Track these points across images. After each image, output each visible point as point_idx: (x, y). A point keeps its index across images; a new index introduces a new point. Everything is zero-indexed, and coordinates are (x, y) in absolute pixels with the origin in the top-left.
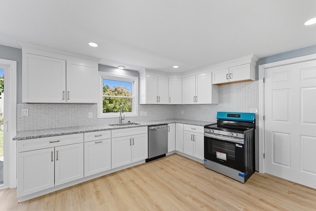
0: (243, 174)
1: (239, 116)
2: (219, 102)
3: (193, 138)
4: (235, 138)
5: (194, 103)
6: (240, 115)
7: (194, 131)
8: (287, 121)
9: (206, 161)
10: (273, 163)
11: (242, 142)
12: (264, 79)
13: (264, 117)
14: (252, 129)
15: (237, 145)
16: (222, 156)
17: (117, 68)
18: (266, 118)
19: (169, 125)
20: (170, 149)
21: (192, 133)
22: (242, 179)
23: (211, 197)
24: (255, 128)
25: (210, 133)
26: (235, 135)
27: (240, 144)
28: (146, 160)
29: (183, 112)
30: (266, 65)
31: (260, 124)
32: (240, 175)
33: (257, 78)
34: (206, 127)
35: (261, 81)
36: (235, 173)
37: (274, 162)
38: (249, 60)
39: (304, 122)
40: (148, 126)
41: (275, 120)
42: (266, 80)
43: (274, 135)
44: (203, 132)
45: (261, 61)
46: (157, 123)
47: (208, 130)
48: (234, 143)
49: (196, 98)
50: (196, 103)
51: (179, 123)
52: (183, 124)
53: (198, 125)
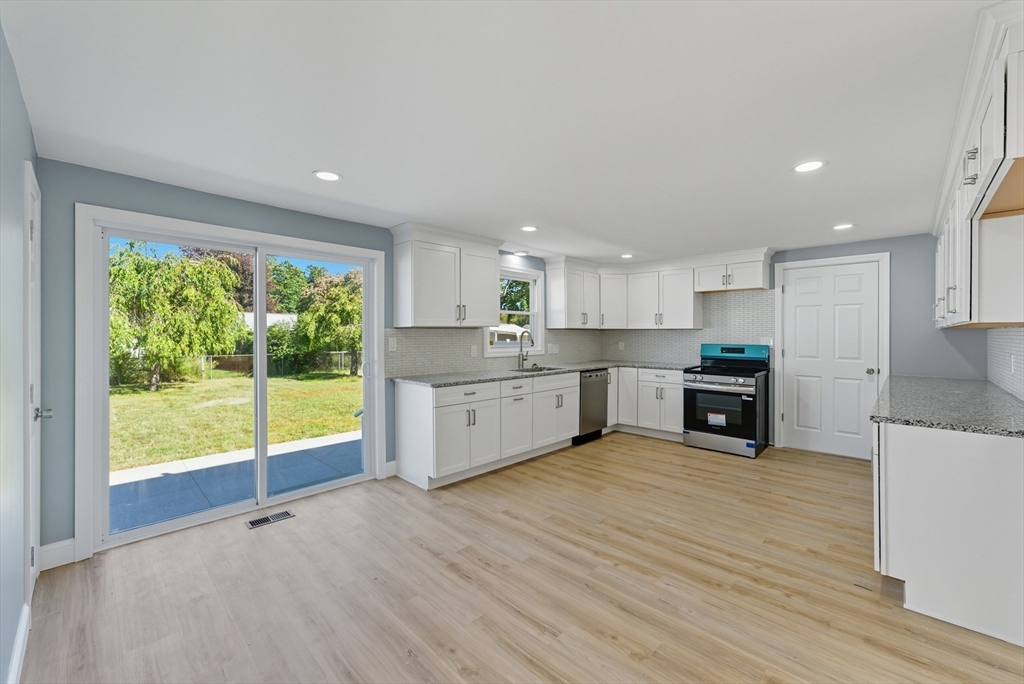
0: (753, 442)
1: (741, 350)
2: (704, 326)
3: (660, 394)
4: (741, 385)
5: (656, 327)
6: (743, 349)
7: (662, 380)
8: (816, 357)
9: (688, 433)
10: (796, 428)
11: (752, 390)
12: (783, 287)
13: (783, 351)
14: (764, 373)
15: (744, 398)
16: (717, 419)
17: (512, 254)
18: (786, 352)
19: (610, 370)
20: (611, 421)
21: (658, 385)
22: (752, 452)
24: (768, 371)
25: (694, 381)
26: (741, 380)
27: (748, 396)
28: (574, 439)
29: (621, 346)
30: (788, 265)
31: (777, 365)
32: (748, 445)
33: (772, 286)
34: (687, 371)
35: (778, 290)
36: (740, 444)
37: (798, 426)
38: (760, 255)
39: (839, 358)
40: (581, 372)
41: (800, 357)
42: (787, 289)
43: (798, 381)
44: (682, 381)
45: (777, 257)
46: (593, 367)
47: (691, 376)
48: (740, 395)
49: (659, 317)
50: (660, 327)
51: (628, 366)
52: (637, 368)
53: (670, 369)
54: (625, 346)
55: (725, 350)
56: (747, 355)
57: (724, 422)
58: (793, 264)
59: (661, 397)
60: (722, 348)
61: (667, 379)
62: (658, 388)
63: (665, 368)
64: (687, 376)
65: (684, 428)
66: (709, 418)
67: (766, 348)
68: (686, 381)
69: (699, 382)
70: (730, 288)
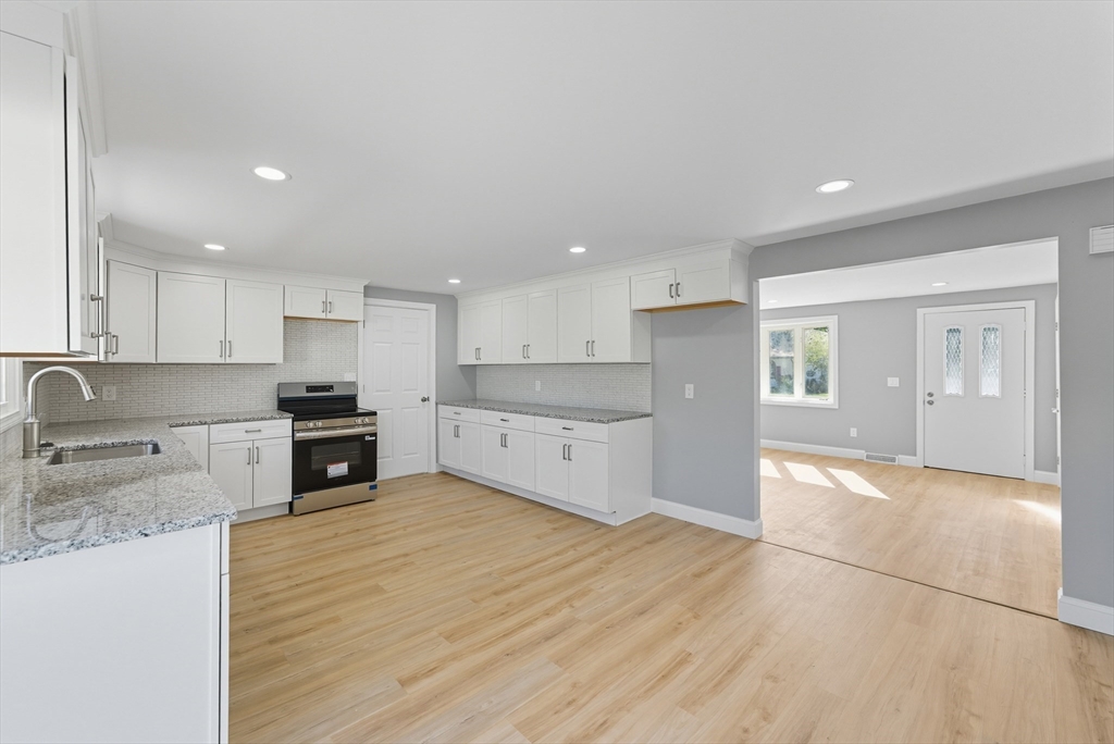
1: (329, 388)
5: (220, 361)
7: (253, 436)
8: (389, 391)
9: (302, 497)
12: (364, 322)
13: (364, 387)
15: (367, 438)
16: (338, 469)
21: (249, 444)
32: (371, 488)
41: (377, 392)
42: (367, 324)
44: (289, 432)
48: (363, 436)
49: (226, 346)
50: (228, 362)
51: (189, 424)
52: (209, 424)
53: (272, 418)
54: (120, 393)
55: (310, 389)
56: (336, 392)
57: (347, 470)
58: (371, 301)
59: (256, 460)
60: (307, 387)
61: (265, 434)
62: (249, 449)
63: (262, 419)
64: (299, 425)
65: (294, 492)
66: (329, 471)
67: (354, 384)
68: (299, 431)
69: (316, 430)
70: (330, 316)
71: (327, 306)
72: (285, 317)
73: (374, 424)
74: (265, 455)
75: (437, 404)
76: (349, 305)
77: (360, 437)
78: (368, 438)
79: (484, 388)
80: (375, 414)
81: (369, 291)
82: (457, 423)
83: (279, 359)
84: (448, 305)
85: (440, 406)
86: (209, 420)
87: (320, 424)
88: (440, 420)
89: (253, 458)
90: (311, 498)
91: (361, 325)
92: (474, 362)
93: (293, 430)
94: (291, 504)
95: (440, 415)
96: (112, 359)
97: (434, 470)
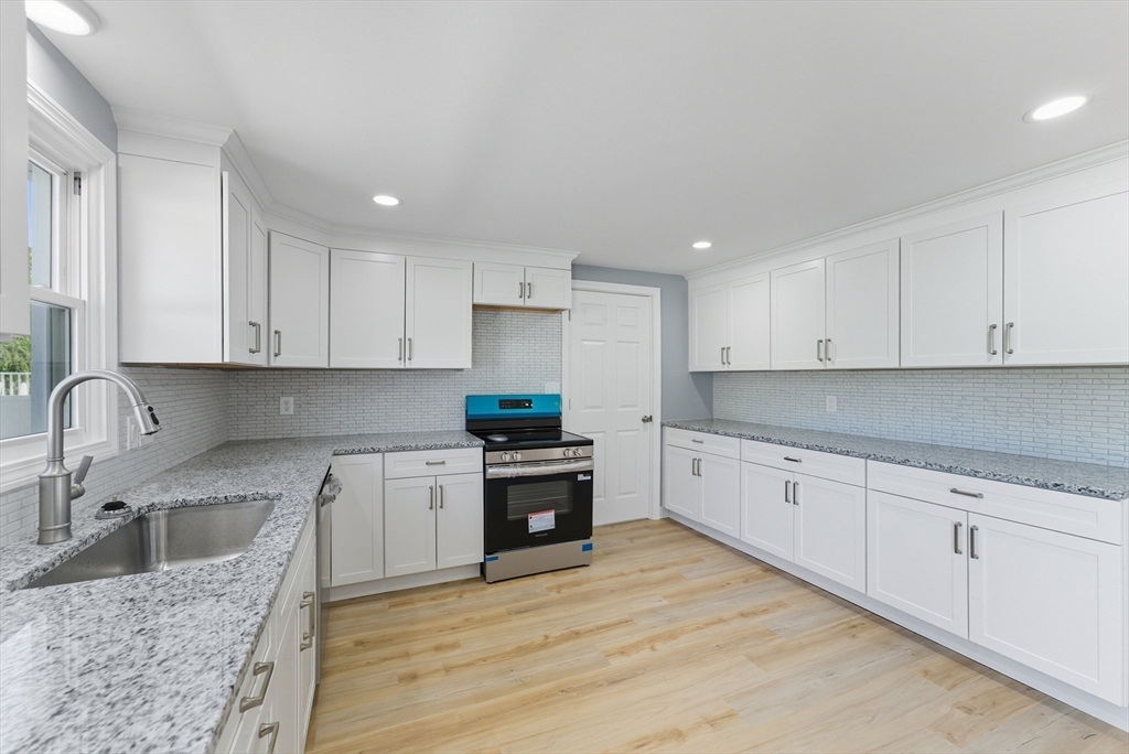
6: (529, 401)
7: (439, 470)
8: (601, 407)
9: (496, 558)
12: (569, 312)
13: (569, 401)
16: (542, 521)
18: (572, 403)
21: (431, 481)
23: (620, 623)
32: (584, 548)
35: (565, 316)
42: (572, 316)
44: (476, 465)
48: (575, 474)
49: (405, 345)
50: (408, 366)
51: (360, 452)
52: (383, 453)
53: (458, 446)
54: (298, 406)
55: (506, 402)
56: (535, 409)
57: (554, 523)
58: (580, 284)
59: (439, 504)
60: (501, 401)
61: (450, 467)
62: (431, 488)
63: (447, 447)
64: (493, 456)
65: (486, 553)
66: (531, 523)
67: (557, 398)
68: (491, 465)
69: (515, 464)
70: (529, 303)
71: (525, 289)
72: (476, 307)
73: (589, 458)
74: (451, 496)
75: (662, 425)
76: (553, 289)
77: (572, 475)
78: (581, 477)
79: (728, 403)
80: (590, 443)
81: (579, 270)
82: (696, 455)
83: (466, 363)
84: (675, 288)
85: (667, 429)
86: (383, 447)
87: (519, 456)
88: (667, 449)
89: (436, 499)
90: (508, 559)
91: (565, 314)
92: (718, 367)
93: (484, 464)
94: (482, 565)
95: (667, 441)
96: (276, 363)
97: (657, 515)
